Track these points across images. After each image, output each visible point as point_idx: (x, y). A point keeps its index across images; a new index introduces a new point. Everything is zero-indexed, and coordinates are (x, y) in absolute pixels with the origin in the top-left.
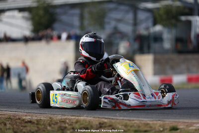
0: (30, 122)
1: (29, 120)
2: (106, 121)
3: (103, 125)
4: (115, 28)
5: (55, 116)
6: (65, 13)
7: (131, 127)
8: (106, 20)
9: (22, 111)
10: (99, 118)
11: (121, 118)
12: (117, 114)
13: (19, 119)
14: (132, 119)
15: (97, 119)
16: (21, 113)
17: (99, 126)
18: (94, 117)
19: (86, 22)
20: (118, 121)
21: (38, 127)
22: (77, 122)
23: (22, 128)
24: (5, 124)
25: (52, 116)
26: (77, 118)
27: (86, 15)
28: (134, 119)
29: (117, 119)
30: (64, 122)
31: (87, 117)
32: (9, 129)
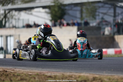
1: (49, 76)
2: (97, 76)
3: (96, 79)
4: (102, 18)
5: (66, 73)
6: (71, 9)
7: (113, 80)
8: (97, 13)
9: (45, 70)
10: (93, 74)
11: (107, 74)
12: (104, 72)
13: (43, 75)
14: (113, 75)
15: (92, 75)
16: (44, 72)
17: (93, 79)
18: (90, 74)
19: (84, 15)
22: (79, 77)
24: (35, 78)
25: (64, 73)
26: (79, 74)
27: (84, 11)
28: (115, 75)
29: (104, 75)
30: (71, 77)
31: (86, 73)
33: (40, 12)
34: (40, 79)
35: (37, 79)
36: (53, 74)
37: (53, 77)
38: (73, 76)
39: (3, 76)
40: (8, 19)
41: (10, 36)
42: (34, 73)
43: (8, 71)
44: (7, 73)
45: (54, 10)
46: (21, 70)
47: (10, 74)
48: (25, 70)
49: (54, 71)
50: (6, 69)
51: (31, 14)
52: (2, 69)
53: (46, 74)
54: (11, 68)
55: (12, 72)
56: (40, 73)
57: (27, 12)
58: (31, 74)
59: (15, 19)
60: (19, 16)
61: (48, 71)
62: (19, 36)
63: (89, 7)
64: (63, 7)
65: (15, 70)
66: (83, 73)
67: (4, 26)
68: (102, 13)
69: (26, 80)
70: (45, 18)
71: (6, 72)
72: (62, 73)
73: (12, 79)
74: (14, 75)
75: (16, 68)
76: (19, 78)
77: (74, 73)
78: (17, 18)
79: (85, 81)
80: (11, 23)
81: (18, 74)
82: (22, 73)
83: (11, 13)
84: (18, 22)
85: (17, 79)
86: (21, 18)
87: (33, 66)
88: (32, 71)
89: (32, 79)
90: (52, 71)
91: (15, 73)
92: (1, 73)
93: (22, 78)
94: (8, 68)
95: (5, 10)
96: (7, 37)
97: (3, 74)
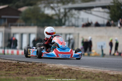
0: (113, 75)
1: (112, 74)
9: (108, 69)
13: (106, 74)
16: (107, 71)
21: (118, 79)
23: (108, 79)
24: (99, 77)
32: (101, 79)
33: (99, 11)
34: (103, 77)
35: (101, 78)
36: (115, 73)
37: (116, 76)
39: (69, 74)
40: (68, 17)
41: (70, 34)
42: (97, 72)
43: (73, 69)
44: (73, 71)
45: (114, 10)
46: (85, 68)
47: (75, 72)
48: (89, 69)
49: (116, 71)
50: (71, 67)
51: (91, 13)
52: (68, 67)
53: (109, 73)
54: (75, 66)
55: (77, 70)
56: (104, 72)
57: (87, 11)
58: (95, 72)
59: (75, 18)
60: (78, 14)
61: (110, 70)
62: (78, 34)
65: (80, 68)
67: (64, 24)
69: (91, 78)
70: (104, 18)
71: (71, 69)
73: (78, 76)
74: (79, 73)
75: (80, 67)
76: (84, 76)
78: (76, 16)
80: (71, 21)
81: (83, 72)
82: (86, 71)
83: (71, 12)
84: (78, 20)
85: (83, 77)
86: (81, 17)
87: (96, 65)
88: (95, 70)
89: (97, 78)
90: (114, 70)
91: (80, 71)
92: (67, 71)
93: (87, 75)
94: (73, 66)
95: (65, 9)
96: (66, 35)
97: (69, 72)
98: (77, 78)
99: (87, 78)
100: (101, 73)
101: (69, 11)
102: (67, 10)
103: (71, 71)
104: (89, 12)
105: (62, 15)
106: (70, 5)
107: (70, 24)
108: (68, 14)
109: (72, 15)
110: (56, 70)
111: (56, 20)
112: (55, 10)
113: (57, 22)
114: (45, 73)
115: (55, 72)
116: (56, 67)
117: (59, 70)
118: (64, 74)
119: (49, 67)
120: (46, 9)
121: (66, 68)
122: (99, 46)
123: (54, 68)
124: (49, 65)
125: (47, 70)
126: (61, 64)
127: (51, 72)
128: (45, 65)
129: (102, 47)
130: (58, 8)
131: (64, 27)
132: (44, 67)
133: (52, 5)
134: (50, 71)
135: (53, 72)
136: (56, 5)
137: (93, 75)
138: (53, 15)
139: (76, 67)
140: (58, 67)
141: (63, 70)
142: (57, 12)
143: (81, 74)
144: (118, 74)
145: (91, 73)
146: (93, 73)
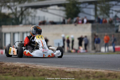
0: (70, 72)
1: (68, 71)
2: (112, 72)
3: (111, 75)
4: (116, 16)
5: (83, 69)
6: (86, 7)
8: (111, 11)
9: (64, 66)
12: (118, 69)
13: (63, 71)
15: (107, 71)
16: (63, 68)
17: (108, 75)
19: (98, 13)
20: (119, 72)
22: (96, 72)
24: (56, 74)
25: (81, 69)
26: (96, 70)
27: (98, 8)
30: (88, 72)
31: (101, 70)
33: (55, 9)
34: (60, 74)
35: (58, 75)
36: (72, 70)
37: (72, 72)
38: (91, 72)
39: (26, 72)
40: (25, 16)
42: (54, 69)
43: (30, 67)
44: (30, 69)
45: (69, 8)
46: (42, 66)
47: (32, 70)
48: (46, 66)
49: (72, 68)
50: (28, 65)
51: (47, 12)
52: (25, 65)
53: (66, 70)
55: (34, 67)
56: (60, 69)
57: (43, 9)
58: (52, 69)
59: (31, 16)
60: (35, 13)
61: (67, 67)
63: (103, 5)
64: (77, 5)
65: (37, 66)
66: (99, 69)
67: (21, 23)
68: (116, 11)
69: (48, 75)
70: (60, 16)
71: (29, 67)
72: (80, 69)
73: (35, 74)
74: (36, 70)
75: (37, 64)
76: (41, 73)
77: (91, 69)
78: (33, 15)
79: (101, 76)
80: (28, 20)
81: (40, 70)
82: (43, 69)
83: (27, 10)
84: (34, 19)
85: (40, 74)
86: (37, 15)
87: (53, 63)
88: (52, 67)
89: (54, 75)
91: (36, 68)
92: (24, 69)
93: (44, 73)
94: (30, 64)
95: (22, 8)
96: (23, 33)
97: (26, 70)
98: (34, 76)
99: (43, 75)
100: (57, 70)
101: (25, 10)
102: (23, 9)
103: (28, 69)
104: (45, 10)
105: (18, 14)
106: (26, 4)
107: (27, 22)
108: (25, 12)
109: (28, 14)
110: (14, 68)
111: (13, 19)
112: (12, 9)
113: (14, 21)
114: (2, 71)
115: (13, 70)
116: (13, 65)
117: (16, 68)
118: (21, 72)
119: (6, 65)
120: (3, 8)
121: (24, 66)
122: (56, 44)
123: (11, 66)
124: (6, 63)
125: (5, 69)
126: (18, 63)
127: (9, 71)
128: (3, 64)
129: (59, 44)
130: (15, 7)
131: (21, 25)
132: (2, 66)
133: (8, 4)
134: (7, 70)
135: (10, 70)
136: (12, 4)
137: (50, 72)
138: (9, 14)
139: (33, 64)
140: (15, 65)
141: (20, 68)
142: (14, 11)
143: (37, 72)
144: (74, 70)
145: (48, 70)
146: (49, 70)
